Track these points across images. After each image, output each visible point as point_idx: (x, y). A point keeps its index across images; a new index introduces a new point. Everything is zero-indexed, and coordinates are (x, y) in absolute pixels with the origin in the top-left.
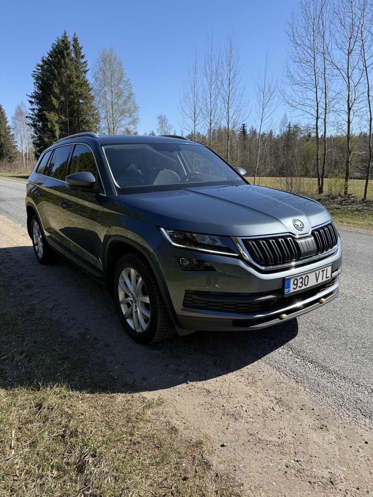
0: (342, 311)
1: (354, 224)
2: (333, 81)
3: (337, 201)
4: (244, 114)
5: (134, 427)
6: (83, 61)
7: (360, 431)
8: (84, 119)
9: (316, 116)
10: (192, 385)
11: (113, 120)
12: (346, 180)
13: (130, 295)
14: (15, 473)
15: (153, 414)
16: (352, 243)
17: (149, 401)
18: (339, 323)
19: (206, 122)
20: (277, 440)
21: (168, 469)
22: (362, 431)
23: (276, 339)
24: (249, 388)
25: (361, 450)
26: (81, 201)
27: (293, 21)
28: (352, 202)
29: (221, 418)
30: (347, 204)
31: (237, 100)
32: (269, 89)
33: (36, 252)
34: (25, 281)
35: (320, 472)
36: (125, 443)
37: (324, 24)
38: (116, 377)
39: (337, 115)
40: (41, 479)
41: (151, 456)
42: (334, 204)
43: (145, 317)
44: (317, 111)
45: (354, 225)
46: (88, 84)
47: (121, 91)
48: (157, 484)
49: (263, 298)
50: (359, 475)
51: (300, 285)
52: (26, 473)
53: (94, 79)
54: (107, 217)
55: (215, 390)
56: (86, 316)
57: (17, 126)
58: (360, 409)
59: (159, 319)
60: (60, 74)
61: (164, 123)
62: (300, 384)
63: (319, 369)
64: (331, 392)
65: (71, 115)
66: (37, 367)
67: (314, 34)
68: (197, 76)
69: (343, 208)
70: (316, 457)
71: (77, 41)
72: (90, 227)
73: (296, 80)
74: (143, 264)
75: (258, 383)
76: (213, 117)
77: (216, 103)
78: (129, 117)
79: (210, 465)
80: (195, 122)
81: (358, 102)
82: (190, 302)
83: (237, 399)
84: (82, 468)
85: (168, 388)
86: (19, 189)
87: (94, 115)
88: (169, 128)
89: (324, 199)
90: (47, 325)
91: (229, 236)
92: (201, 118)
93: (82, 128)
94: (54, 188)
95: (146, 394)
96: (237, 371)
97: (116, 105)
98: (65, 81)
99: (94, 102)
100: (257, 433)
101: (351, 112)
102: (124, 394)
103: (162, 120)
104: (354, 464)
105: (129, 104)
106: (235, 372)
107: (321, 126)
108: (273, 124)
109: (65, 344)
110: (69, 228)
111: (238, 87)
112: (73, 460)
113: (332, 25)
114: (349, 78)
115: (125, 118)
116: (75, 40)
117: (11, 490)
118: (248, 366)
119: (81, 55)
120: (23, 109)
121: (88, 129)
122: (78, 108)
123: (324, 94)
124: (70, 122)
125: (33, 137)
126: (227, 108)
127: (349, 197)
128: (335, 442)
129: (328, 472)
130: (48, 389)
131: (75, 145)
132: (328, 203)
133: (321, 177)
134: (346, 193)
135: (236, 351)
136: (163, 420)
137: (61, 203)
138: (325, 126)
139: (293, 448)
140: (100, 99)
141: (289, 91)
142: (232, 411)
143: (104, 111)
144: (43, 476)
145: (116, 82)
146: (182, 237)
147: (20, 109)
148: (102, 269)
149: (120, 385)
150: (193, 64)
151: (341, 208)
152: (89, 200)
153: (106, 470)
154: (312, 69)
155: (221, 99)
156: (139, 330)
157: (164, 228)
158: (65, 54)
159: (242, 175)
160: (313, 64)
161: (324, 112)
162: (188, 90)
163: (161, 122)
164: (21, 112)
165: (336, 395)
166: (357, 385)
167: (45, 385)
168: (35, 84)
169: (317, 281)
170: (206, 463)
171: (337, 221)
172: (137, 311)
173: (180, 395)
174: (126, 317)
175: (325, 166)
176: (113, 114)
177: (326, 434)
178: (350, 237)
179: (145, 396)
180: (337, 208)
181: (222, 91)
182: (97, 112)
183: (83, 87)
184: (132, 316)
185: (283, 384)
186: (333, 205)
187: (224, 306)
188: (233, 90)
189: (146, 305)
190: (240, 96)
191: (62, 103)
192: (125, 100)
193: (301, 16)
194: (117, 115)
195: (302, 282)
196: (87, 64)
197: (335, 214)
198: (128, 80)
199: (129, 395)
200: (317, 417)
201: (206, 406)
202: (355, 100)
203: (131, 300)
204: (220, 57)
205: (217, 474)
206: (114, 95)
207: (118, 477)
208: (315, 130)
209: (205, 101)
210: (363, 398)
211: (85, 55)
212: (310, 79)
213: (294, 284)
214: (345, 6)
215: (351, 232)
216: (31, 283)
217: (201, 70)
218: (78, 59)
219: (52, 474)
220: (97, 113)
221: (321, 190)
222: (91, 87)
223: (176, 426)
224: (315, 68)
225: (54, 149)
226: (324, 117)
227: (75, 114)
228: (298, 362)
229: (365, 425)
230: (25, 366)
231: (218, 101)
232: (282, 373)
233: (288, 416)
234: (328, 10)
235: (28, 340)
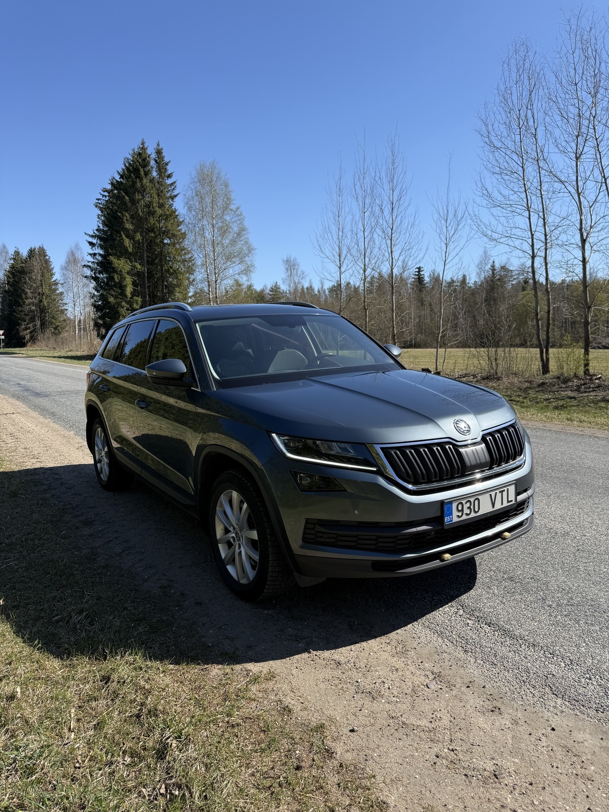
0: (545, 554)
1: (590, 422)
2: (555, 200)
3: (572, 386)
4: (416, 254)
5: (233, 706)
6: (169, 181)
7: (547, 714)
8: (170, 267)
9: (531, 253)
10: (316, 655)
11: (215, 268)
12: (585, 351)
13: (231, 529)
14: (77, 759)
15: (260, 691)
16: (579, 453)
17: (255, 674)
18: (539, 571)
19: (358, 268)
20: (428, 724)
21: (276, 756)
22: (549, 714)
23: (442, 594)
24: (395, 659)
25: (544, 739)
26: (164, 398)
27: (487, 114)
28: (597, 387)
29: (353, 697)
30: (588, 390)
31: (405, 233)
32: (455, 215)
33: (98, 473)
34: (82, 514)
35: (482, 763)
36: (220, 725)
37: (536, 117)
38: (210, 644)
39: (564, 251)
40: (110, 766)
41: (255, 741)
42: (566, 391)
43: (252, 562)
44: (533, 246)
45: (589, 425)
46: (177, 215)
47: (227, 225)
48: (260, 774)
49: (414, 530)
50: (536, 768)
51: (466, 511)
52: (90, 760)
53: (186, 208)
54: (202, 419)
55: (348, 662)
56: (170, 564)
57: (69, 280)
58: (551, 686)
59: (270, 562)
60: (134, 202)
61: (294, 270)
62: (470, 654)
63: (500, 634)
64: (513, 664)
65: (151, 263)
66: (102, 630)
67: (520, 132)
68: (342, 199)
69: (582, 397)
70: (479, 745)
71: (162, 153)
72: (177, 434)
73: (496, 201)
74: (248, 485)
75: (410, 653)
76: (368, 260)
77: (372, 239)
78: (240, 263)
79: (333, 753)
80: (340, 268)
81: (596, 230)
82: (313, 537)
83: (377, 673)
84: (163, 753)
85: (282, 658)
86: (68, 377)
87: (186, 261)
88: (301, 276)
89: (550, 384)
90: (115, 575)
91: (364, 444)
92: (349, 263)
93: (167, 281)
94: (125, 379)
95: (250, 666)
96: (381, 637)
97: (220, 246)
98: (143, 212)
99: (186, 242)
100: (401, 715)
101: (587, 246)
102: (220, 666)
103: (291, 266)
104: (530, 756)
105: (240, 244)
106: (378, 639)
107: (540, 268)
108: (464, 268)
109: (141, 601)
110: (146, 435)
111: (406, 213)
112: (151, 744)
113: (548, 119)
114: (579, 195)
115: (234, 264)
116: (159, 152)
117: (71, 779)
118: (399, 631)
119: (166, 174)
120: (78, 255)
121: (177, 282)
122: (161, 252)
123: (542, 220)
124: (149, 272)
125: (93, 296)
126: (389, 245)
127: (591, 379)
128: (509, 728)
129: (492, 763)
130: (118, 658)
131: (159, 320)
132: (557, 390)
133: (545, 346)
134: (586, 372)
135: (383, 610)
136: (273, 698)
137: (138, 401)
138: (546, 268)
139: (449, 734)
140: (195, 237)
141: (486, 216)
142: (368, 688)
143: (201, 256)
144: (112, 763)
145: (219, 212)
146: (300, 445)
147: (73, 255)
148: (193, 494)
149: (216, 654)
150: (336, 181)
151: (578, 397)
152: (175, 395)
153: (195, 755)
154: (521, 183)
155: (380, 233)
156: (244, 581)
157: (277, 434)
158: (142, 173)
159: (395, 356)
160: (522, 175)
161: (544, 247)
162: (329, 221)
163: (289, 268)
164: (75, 260)
165: (519, 668)
166: (551, 654)
167: (114, 653)
168: (99, 218)
169: (493, 507)
170: (327, 751)
171: (563, 419)
172: (240, 552)
173: (298, 667)
174: (226, 563)
175: (550, 330)
176: (215, 260)
177: (497, 718)
178: (580, 443)
179: (249, 668)
180: (571, 398)
181: (381, 221)
182: (190, 256)
183: (170, 220)
184: (234, 560)
185: (445, 654)
186: (566, 393)
187: (360, 542)
188: (399, 218)
189: (253, 543)
190: (409, 227)
191: (137, 244)
192: (233, 239)
193: (499, 108)
194: (220, 261)
195: (469, 508)
196: (175, 187)
197: (566, 407)
198: (238, 208)
199: (228, 667)
200: (489, 696)
201: (334, 682)
202: (591, 227)
203: (233, 537)
204: (377, 171)
205: (341, 764)
206: (216, 231)
207: (210, 764)
208: (531, 275)
209: (355, 236)
210: (557, 671)
211: (173, 173)
212: (517, 198)
213: (459, 511)
214: (566, 90)
215: (582, 435)
216: (91, 518)
217: (348, 191)
218: (163, 179)
219: (124, 760)
220: (190, 258)
221: (545, 369)
222: (181, 220)
223: (291, 707)
224: (525, 182)
225: (128, 325)
226: (543, 254)
227: (157, 261)
228: (470, 625)
229: (555, 707)
230: (86, 630)
231: (375, 236)
232: (446, 640)
233: (447, 695)
234: (540, 97)
235: (89, 595)
